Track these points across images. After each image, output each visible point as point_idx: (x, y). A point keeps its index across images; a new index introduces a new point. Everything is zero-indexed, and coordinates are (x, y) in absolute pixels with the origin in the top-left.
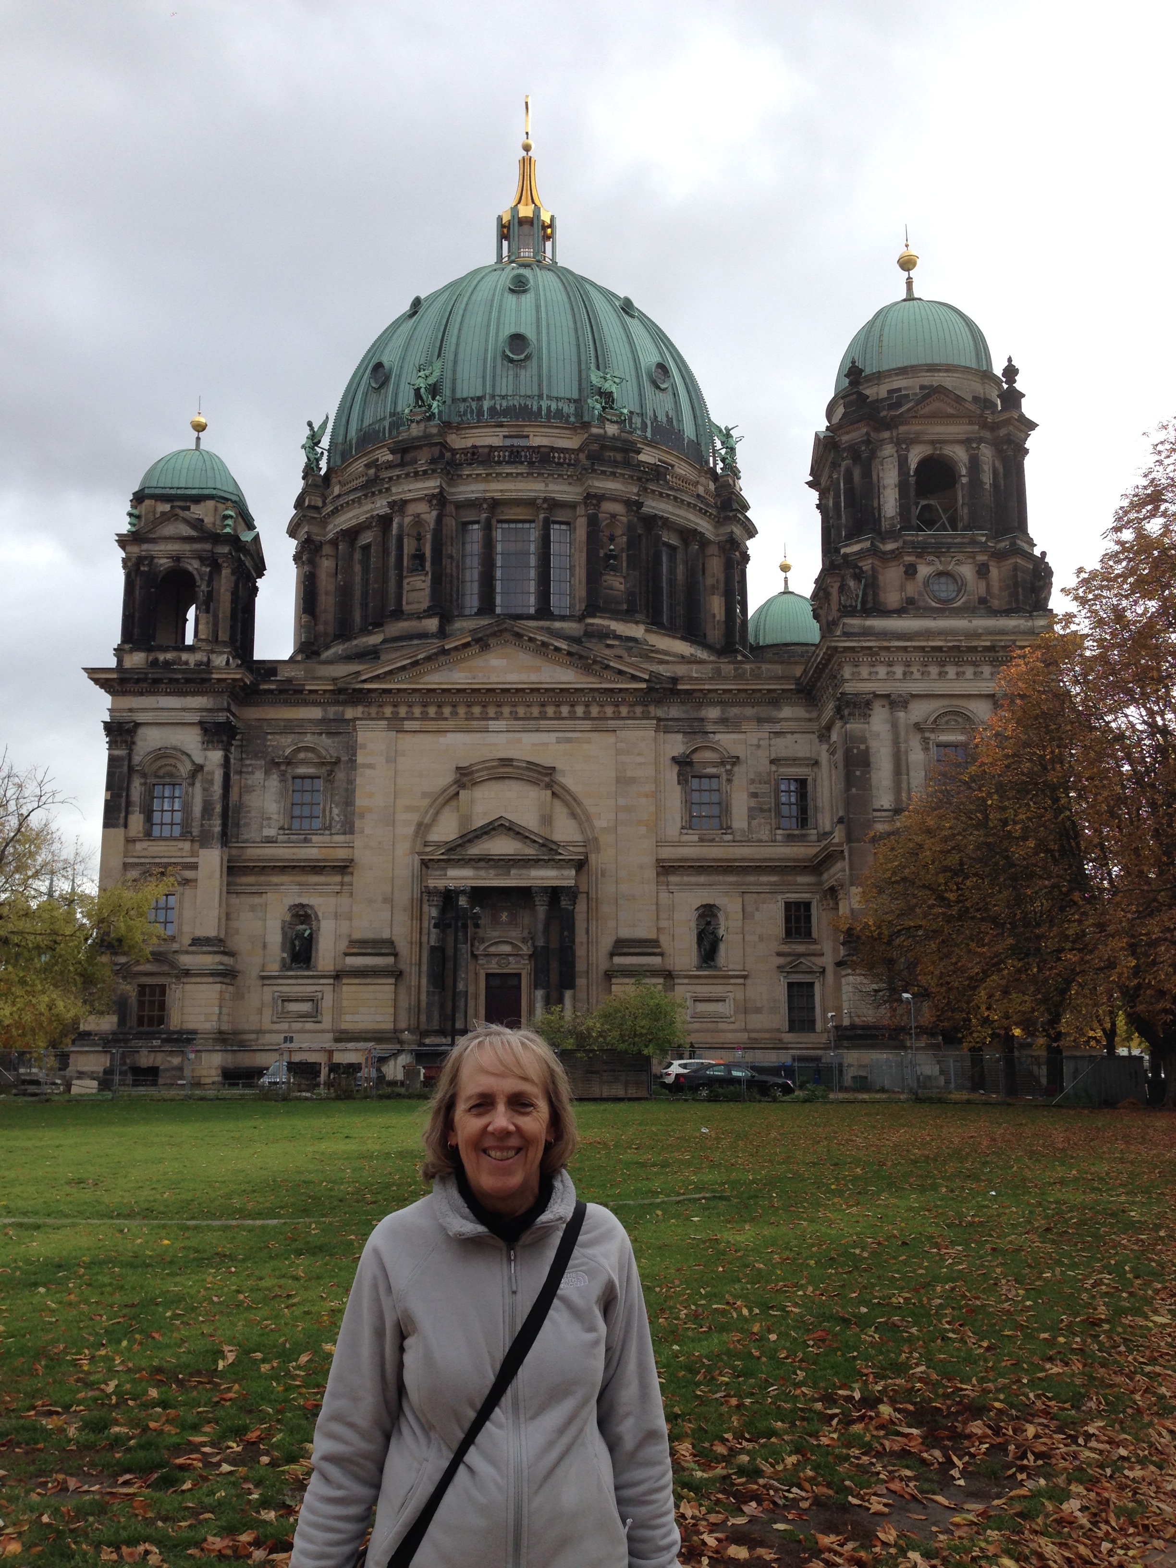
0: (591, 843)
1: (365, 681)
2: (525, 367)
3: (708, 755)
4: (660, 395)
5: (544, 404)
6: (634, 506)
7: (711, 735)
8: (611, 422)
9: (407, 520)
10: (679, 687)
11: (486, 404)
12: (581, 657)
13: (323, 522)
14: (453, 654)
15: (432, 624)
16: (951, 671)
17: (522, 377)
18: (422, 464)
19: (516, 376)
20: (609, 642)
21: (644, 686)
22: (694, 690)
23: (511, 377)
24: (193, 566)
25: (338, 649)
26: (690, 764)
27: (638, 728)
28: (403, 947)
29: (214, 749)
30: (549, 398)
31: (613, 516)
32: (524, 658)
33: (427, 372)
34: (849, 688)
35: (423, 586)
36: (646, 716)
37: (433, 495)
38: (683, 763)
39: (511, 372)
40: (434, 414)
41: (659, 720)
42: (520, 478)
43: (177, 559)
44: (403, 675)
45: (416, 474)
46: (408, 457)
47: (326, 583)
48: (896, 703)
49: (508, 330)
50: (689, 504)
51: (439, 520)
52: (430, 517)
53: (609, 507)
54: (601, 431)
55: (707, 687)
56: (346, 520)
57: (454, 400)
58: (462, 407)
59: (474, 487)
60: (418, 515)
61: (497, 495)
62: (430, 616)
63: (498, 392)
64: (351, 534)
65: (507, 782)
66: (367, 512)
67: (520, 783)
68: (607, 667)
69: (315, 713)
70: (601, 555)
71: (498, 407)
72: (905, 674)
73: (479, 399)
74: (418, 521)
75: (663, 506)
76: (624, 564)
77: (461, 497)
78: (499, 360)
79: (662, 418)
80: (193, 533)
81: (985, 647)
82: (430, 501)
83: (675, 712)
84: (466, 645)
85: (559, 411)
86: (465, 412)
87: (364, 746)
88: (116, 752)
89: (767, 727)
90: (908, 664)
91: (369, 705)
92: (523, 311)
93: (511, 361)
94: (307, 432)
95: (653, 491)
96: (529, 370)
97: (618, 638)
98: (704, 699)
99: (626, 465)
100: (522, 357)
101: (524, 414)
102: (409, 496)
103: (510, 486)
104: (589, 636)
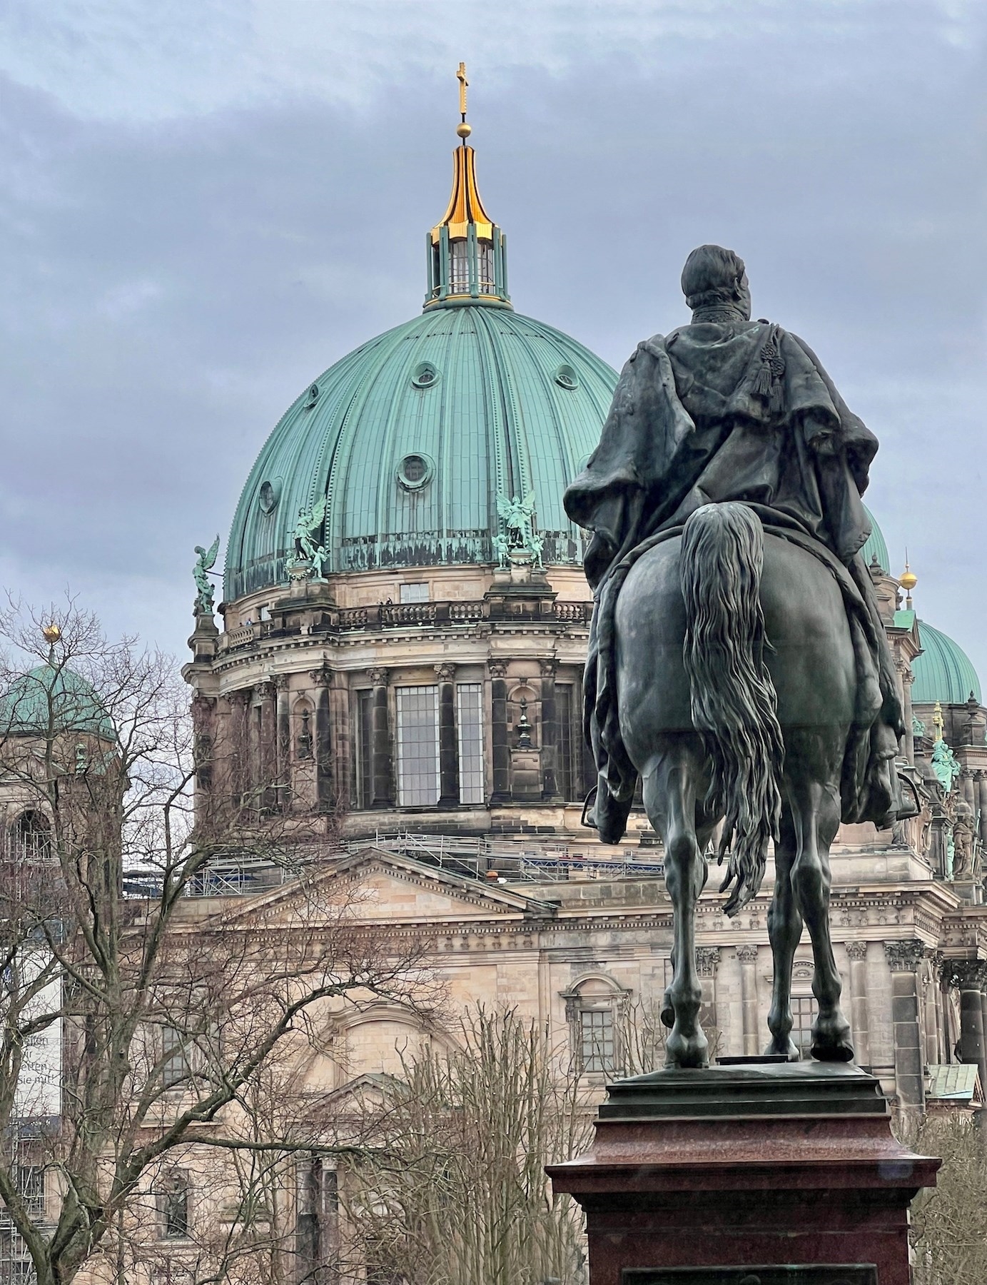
1: (228, 923)
2: (424, 495)
3: (597, 989)
5: (444, 542)
6: (545, 665)
7: (601, 965)
8: (519, 564)
9: (293, 695)
10: (560, 916)
11: (378, 548)
12: (454, 886)
13: (216, 675)
14: (320, 887)
15: (319, 824)
17: (420, 509)
19: (413, 508)
21: (521, 916)
22: (577, 919)
23: (406, 510)
26: (579, 998)
27: (519, 961)
30: (451, 534)
31: (524, 680)
33: (308, 518)
35: (311, 777)
36: (528, 947)
37: (317, 671)
38: (572, 998)
39: (407, 504)
41: (542, 951)
42: (414, 641)
43: (31, 802)
45: (297, 645)
46: (291, 621)
47: (224, 748)
48: (742, 955)
49: (406, 448)
51: (325, 699)
52: (316, 694)
53: (517, 669)
54: (507, 576)
55: (590, 914)
56: (236, 680)
57: (345, 542)
58: (352, 551)
59: (362, 655)
60: (302, 692)
61: (390, 664)
62: (318, 815)
63: (391, 530)
64: (246, 694)
65: (384, 1025)
66: (255, 676)
67: (397, 1025)
68: (483, 896)
70: (510, 729)
71: (391, 550)
72: (751, 923)
73: (372, 539)
76: (539, 737)
77: (351, 666)
78: (393, 487)
82: (313, 677)
83: (560, 939)
84: (332, 877)
85: (462, 551)
86: (355, 557)
92: (425, 417)
93: (407, 489)
95: (579, 636)
96: (428, 498)
97: (529, 830)
98: (591, 925)
99: (537, 616)
100: (419, 483)
101: (421, 558)
102: (291, 669)
103: (403, 651)
104: (494, 831)
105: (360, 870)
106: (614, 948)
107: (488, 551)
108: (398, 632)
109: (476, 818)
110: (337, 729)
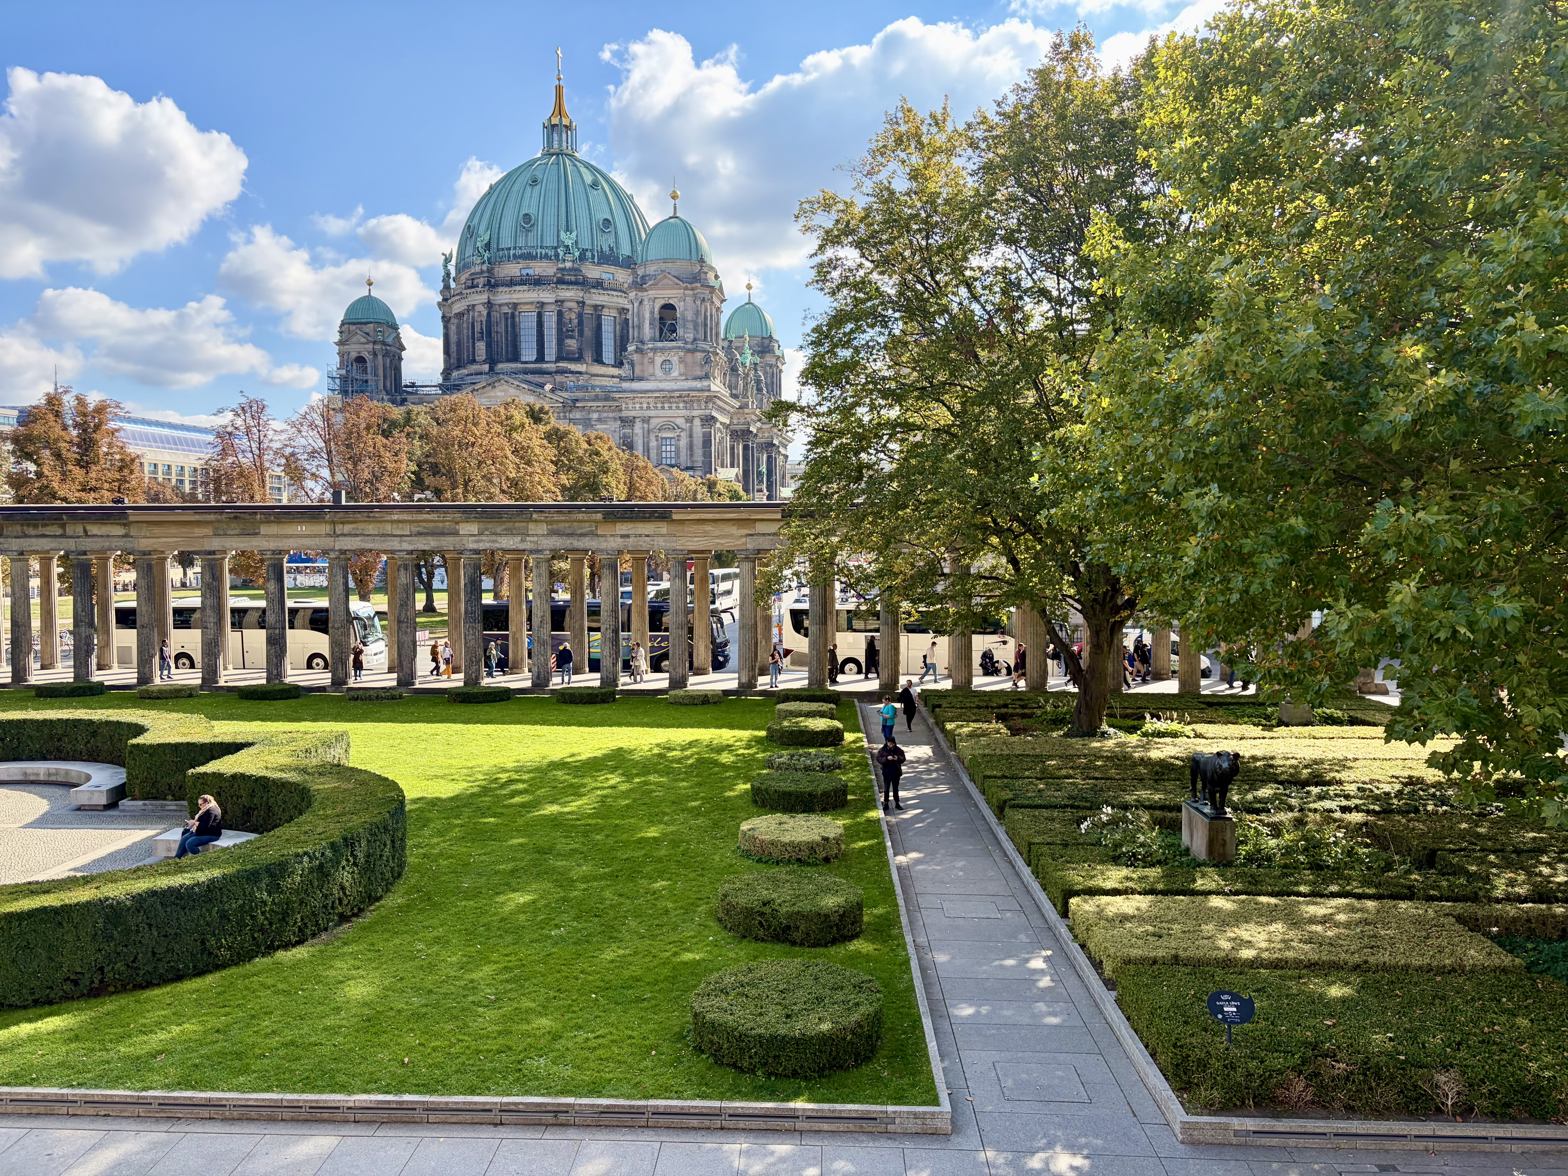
2: (531, 230)
4: (605, 236)
5: (539, 251)
6: (583, 302)
9: (476, 314)
10: (577, 405)
11: (512, 252)
13: (450, 306)
15: (486, 367)
17: (529, 237)
18: (480, 287)
19: (526, 237)
20: (565, 376)
21: (561, 405)
23: (523, 237)
24: (366, 355)
25: (456, 374)
30: (542, 247)
31: (569, 310)
35: (483, 347)
37: (485, 303)
39: (524, 234)
40: (485, 260)
42: (525, 292)
43: (359, 352)
45: (478, 292)
46: (476, 282)
47: (453, 338)
48: (646, 420)
49: (525, 210)
51: (489, 315)
52: (485, 313)
53: (567, 305)
54: (564, 266)
55: (589, 405)
56: (457, 308)
57: (498, 249)
58: (500, 253)
59: (504, 297)
60: (479, 312)
61: (516, 301)
62: (485, 364)
64: (458, 316)
66: (463, 306)
70: (564, 330)
71: (517, 253)
73: (510, 249)
75: (601, 299)
76: (577, 334)
77: (498, 302)
78: (519, 227)
79: (606, 249)
80: (365, 340)
82: (484, 306)
85: (546, 254)
86: (503, 256)
90: (648, 404)
92: (533, 198)
93: (524, 228)
96: (532, 232)
97: (572, 372)
98: (590, 410)
99: (576, 283)
100: (529, 225)
101: (529, 257)
102: (476, 303)
103: (521, 296)
104: (557, 372)
105: (497, 385)
106: (599, 420)
107: (557, 255)
108: (518, 288)
109: (551, 367)
110: (494, 329)
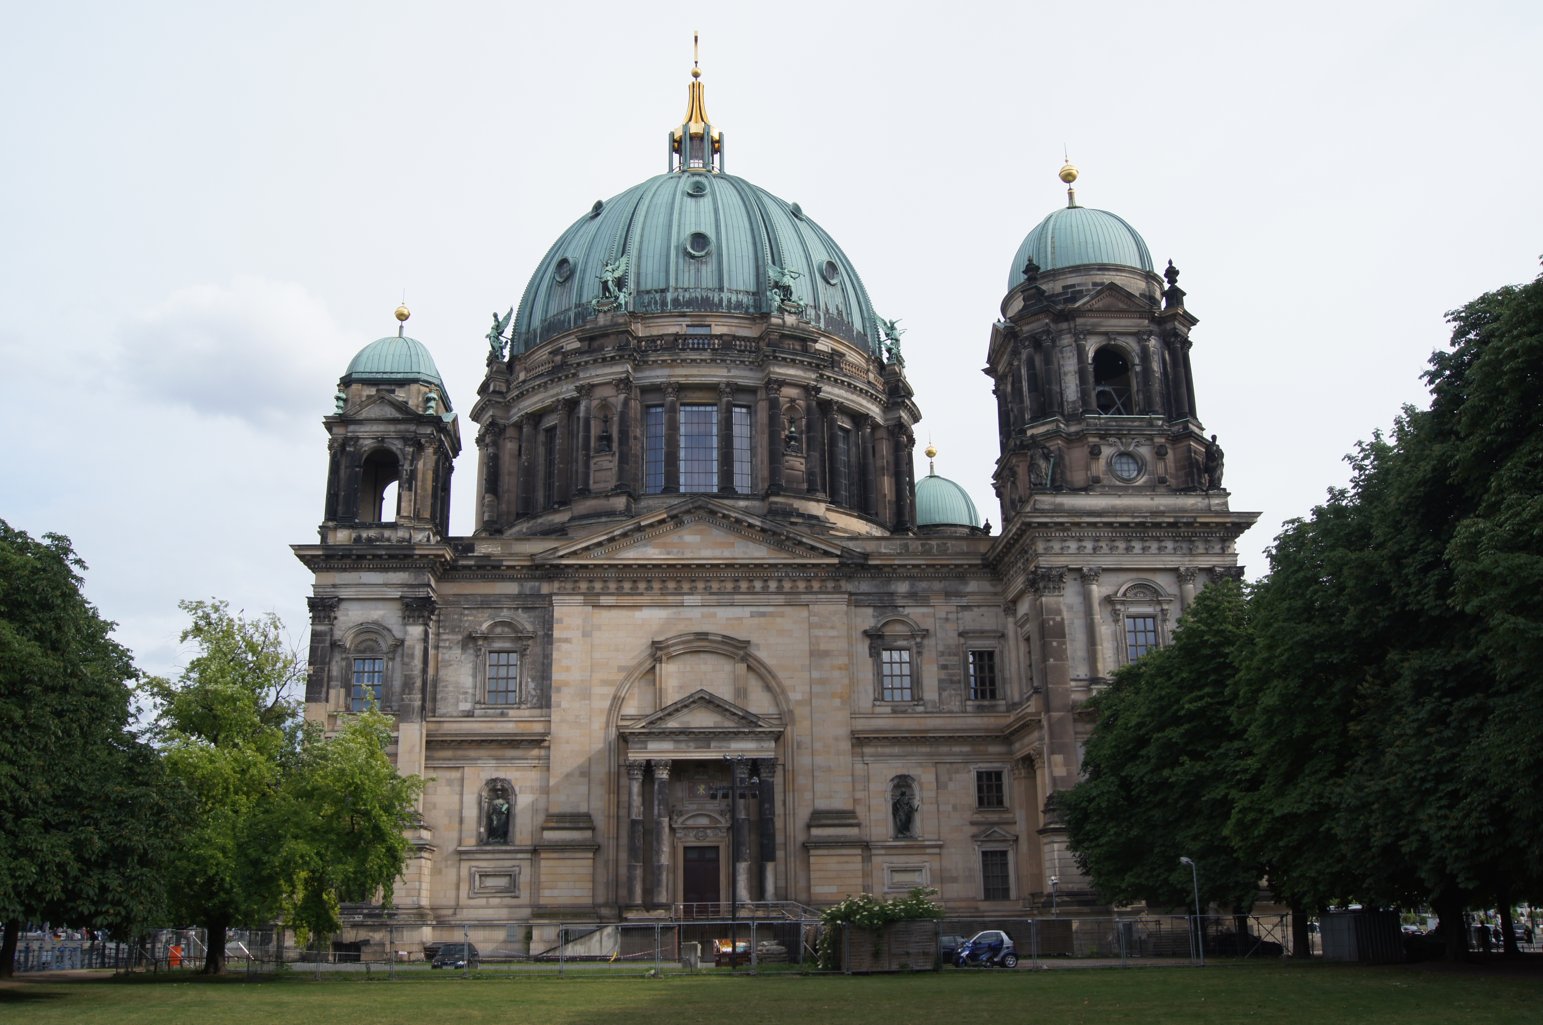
0: (785, 717)
1: (562, 557)
2: (706, 263)
3: (899, 629)
4: (830, 289)
5: (725, 296)
6: (810, 391)
7: (901, 609)
8: (790, 313)
9: (595, 403)
10: (870, 562)
11: (669, 296)
12: (775, 533)
13: (508, 406)
14: (648, 530)
15: (620, 502)
16: (1137, 546)
17: (703, 272)
18: (609, 351)
19: (698, 270)
20: (793, 520)
21: (836, 561)
22: (884, 565)
23: (692, 272)
24: (396, 446)
25: (523, 527)
26: (881, 637)
27: (830, 602)
28: (600, 821)
29: (415, 624)
30: (730, 290)
31: (792, 400)
32: (718, 534)
34: (1044, 562)
35: (611, 465)
36: (837, 591)
37: (620, 380)
38: (874, 636)
39: (692, 267)
40: (620, 304)
41: (851, 594)
42: (703, 364)
43: (382, 440)
44: (599, 551)
45: (604, 359)
46: (596, 344)
47: (508, 464)
48: (1085, 577)
49: (690, 229)
50: (861, 390)
51: (626, 403)
52: (617, 400)
53: (788, 391)
54: (780, 321)
55: (897, 562)
56: (531, 404)
57: (639, 293)
58: (646, 298)
59: (658, 372)
60: (605, 399)
61: (682, 380)
62: (618, 495)
63: (680, 285)
64: (536, 417)
65: (702, 656)
66: (552, 396)
67: (714, 656)
68: (800, 543)
69: (512, 588)
71: (681, 298)
72: (1094, 549)
73: (663, 291)
74: (605, 405)
75: (836, 391)
77: (646, 382)
78: (681, 255)
79: (833, 310)
80: (398, 415)
81: (1169, 524)
82: (617, 386)
83: (865, 586)
84: (662, 522)
85: (739, 303)
86: (649, 304)
87: (560, 621)
88: (320, 628)
89: (955, 601)
90: (1097, 540)
91: (566, 579)
92: (702, 214)
93: (693, 257)
94: (492, 323)
95: (829, 378)
96: (710, 265)
97: (802, 516)
98: (894, 572)
100: (703, 253)
101: (706, 305)
102: (596, 381)
103: (694, 371)
105: (686, 518)
107: (759, 305)
108: (691, 355)
110: (633, 431)
